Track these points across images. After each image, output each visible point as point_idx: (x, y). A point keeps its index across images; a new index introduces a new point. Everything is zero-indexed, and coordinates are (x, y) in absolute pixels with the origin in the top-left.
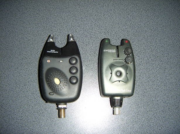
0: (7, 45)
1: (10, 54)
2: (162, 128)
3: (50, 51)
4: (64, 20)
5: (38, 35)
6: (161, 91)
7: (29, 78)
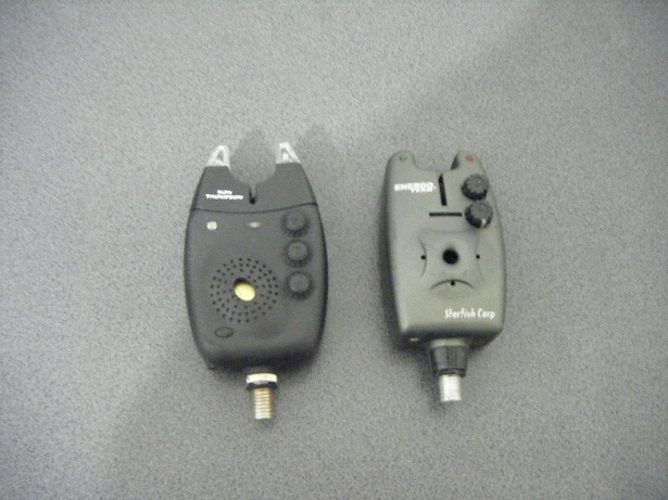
0: (66, 188)
1: (74, 216)
2: (612, 449)
3: (216, 193)
4: (257, 100)
5: (170, 150)
6: (598, 325)
7: (144, 294)
